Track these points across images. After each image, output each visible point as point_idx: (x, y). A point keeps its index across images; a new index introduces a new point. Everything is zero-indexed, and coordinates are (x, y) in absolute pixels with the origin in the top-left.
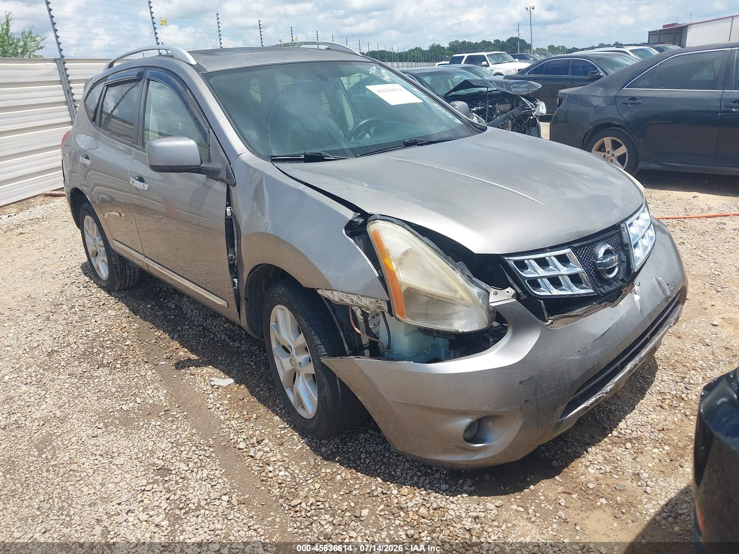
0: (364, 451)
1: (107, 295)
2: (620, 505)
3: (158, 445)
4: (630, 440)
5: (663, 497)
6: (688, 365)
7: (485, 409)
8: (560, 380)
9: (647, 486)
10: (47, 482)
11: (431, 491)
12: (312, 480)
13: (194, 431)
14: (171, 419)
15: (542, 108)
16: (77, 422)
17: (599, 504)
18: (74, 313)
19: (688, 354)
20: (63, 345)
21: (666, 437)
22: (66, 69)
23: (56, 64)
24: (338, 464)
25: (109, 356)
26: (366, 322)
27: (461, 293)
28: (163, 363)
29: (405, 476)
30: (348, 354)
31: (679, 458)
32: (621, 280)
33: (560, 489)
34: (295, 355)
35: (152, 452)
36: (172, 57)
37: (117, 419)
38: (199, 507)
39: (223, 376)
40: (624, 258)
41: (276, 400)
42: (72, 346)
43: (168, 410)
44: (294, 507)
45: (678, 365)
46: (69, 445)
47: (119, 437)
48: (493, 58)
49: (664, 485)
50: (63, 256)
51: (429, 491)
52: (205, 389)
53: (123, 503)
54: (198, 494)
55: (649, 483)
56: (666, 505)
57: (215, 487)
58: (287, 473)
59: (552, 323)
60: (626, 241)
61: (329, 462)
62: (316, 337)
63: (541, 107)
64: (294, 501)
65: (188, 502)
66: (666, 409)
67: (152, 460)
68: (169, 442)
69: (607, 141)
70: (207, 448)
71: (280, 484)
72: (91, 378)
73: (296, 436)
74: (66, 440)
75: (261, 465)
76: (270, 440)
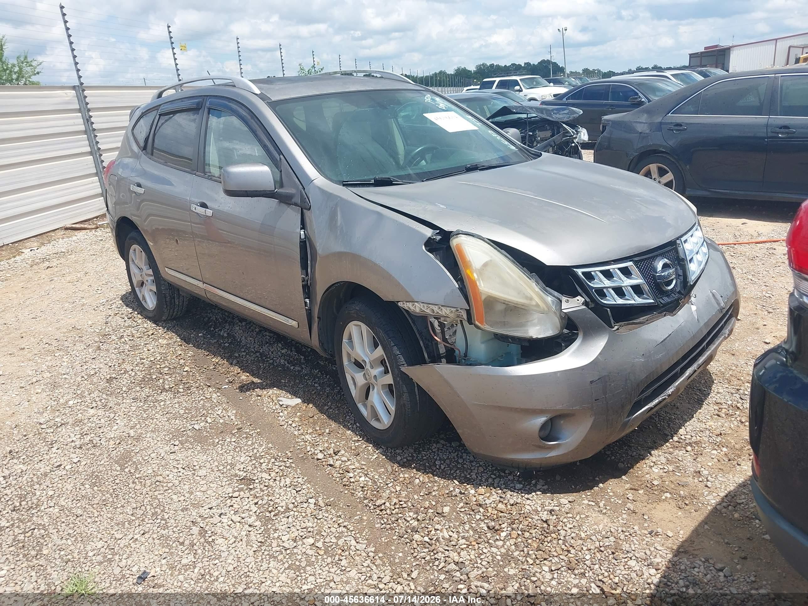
0: (438, 458)
1: (153, 325)
2: (683, 498)
3: (236, 458)
4: (690, 444)
5: (723, 490)
6: (742, 378)
7: (559, 407)
8: (626, 380)
9: (708, 481)
10: (136, 492)
11: (506, 490)
12: (392, 484)
13: (270, 445)
14: (245, 436)
15: (584, 135)
16: (152, 441)
17: (663, 497)
18: (123, 343)
19: (742, 369)
20: (120, 372)
21: (724, 441)
22: (85, 97)
23: (74, 92)
24: (415, 470)
25: (169, 382)
26: (443, 332)
27: (537, 299)
28: (227, 386)
29: (480, 478)
30: (428, 362)
31: (736, 458)
32: (678, 293)
33: (628, 486)
34: (369, 368)
35: (232, 465)
36: (234, 86)
37: (191, 437)
38: (288, 509)
39: (290, 397)
40: (681, 272)
41: (346, 417)
42: (130, 373)
43: (241, 428)
44: (378, 507)
45: (733, 378)
46: (150, 460)
47: (196, 452)
48: (526, 83)
49: (723, 480)
50: (100, 288)
51: (505, 490)
52: (274, 408)
53: (214, 508)
54: (285, 499)
55: (709, 478)
56: (726, 496)
57: (300, 492)
58: (367, 479)
59: (618, 329)
60: (682, 255)
61: (405, 469)
62: (395, 348)
63: (582, 134)
64: (379, 501)
65: (277, 506)
66: (723, 417)
67: (233, 472)
68: (247, 456)
69: (653, 167)
70: (286, 460)
71: (363, 487)
72: (156, 402)
73: (370, 448)
74: (145, 456)
75: (341, 472)
76: (346, 451)
